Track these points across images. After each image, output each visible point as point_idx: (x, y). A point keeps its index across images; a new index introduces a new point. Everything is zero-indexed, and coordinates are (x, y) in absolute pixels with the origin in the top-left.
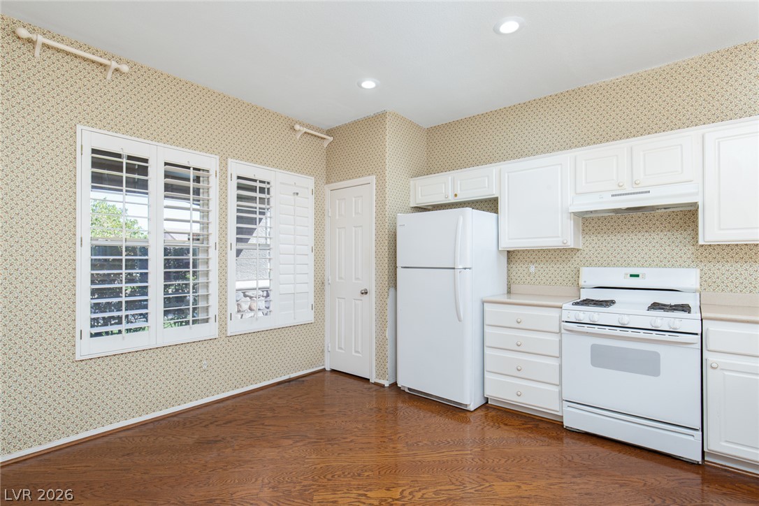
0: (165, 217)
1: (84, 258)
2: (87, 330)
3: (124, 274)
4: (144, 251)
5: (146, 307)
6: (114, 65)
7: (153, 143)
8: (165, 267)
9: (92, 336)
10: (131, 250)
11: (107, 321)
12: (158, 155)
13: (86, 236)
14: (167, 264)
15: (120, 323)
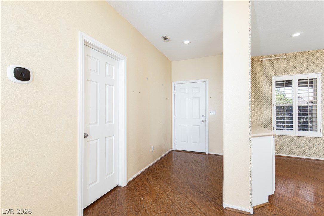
0: (298, 93)
1: (274, 109)
2: (275, 127)
3: (285, 118)
4: (291, 107)
5: (292, 123)
6: (282, 57)
7: (294, 75)
8: (299, 112)
9: (277, 129)
10: (287, 107)
11: (280, 126)
12: (295, 78)
13: (275, 103)
14: (299, 111)
15: (284, 127)
